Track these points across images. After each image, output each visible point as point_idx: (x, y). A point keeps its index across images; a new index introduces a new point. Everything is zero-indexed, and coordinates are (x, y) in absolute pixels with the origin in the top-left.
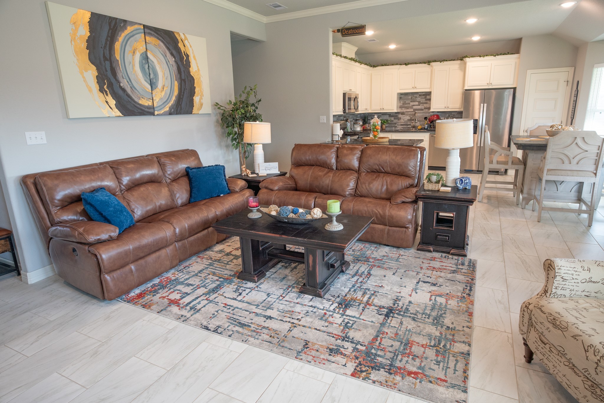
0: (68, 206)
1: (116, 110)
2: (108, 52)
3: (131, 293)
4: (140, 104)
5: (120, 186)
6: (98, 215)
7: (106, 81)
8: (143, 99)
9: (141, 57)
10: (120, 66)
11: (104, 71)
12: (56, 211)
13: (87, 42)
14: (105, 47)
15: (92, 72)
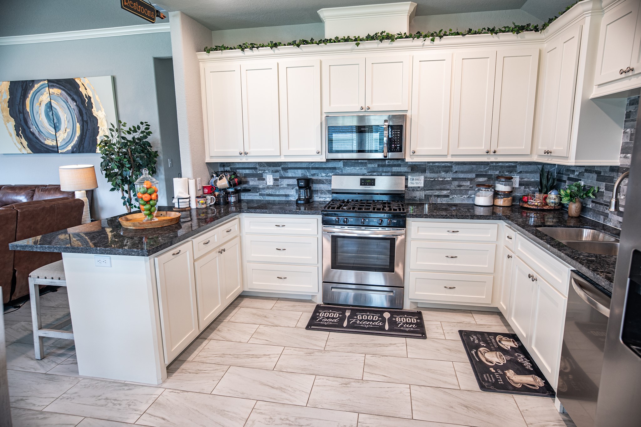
1: (28, 149)
2: (21, 107)
4: (45, 144)
7: (20, 128)
8: (48, 140)
9: (46, 106)
10: (30, 116)
11: (19, 121)
13: (8, 103)
14: (19, 104)
15: (12, 123)
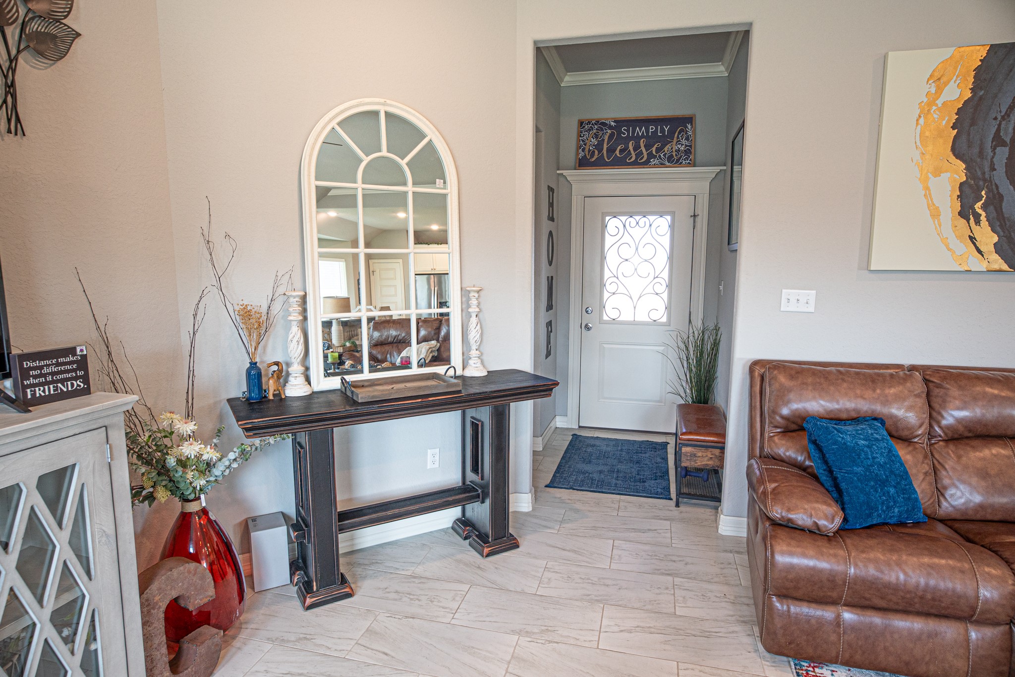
0: (797, 432)
1: (995, 257)
3: (825, 667)
5: (931, 426)
6: (824, 470)
7: (983, 193)
12: (771, 434)
13: (957, 114)
15: (950, 177)
